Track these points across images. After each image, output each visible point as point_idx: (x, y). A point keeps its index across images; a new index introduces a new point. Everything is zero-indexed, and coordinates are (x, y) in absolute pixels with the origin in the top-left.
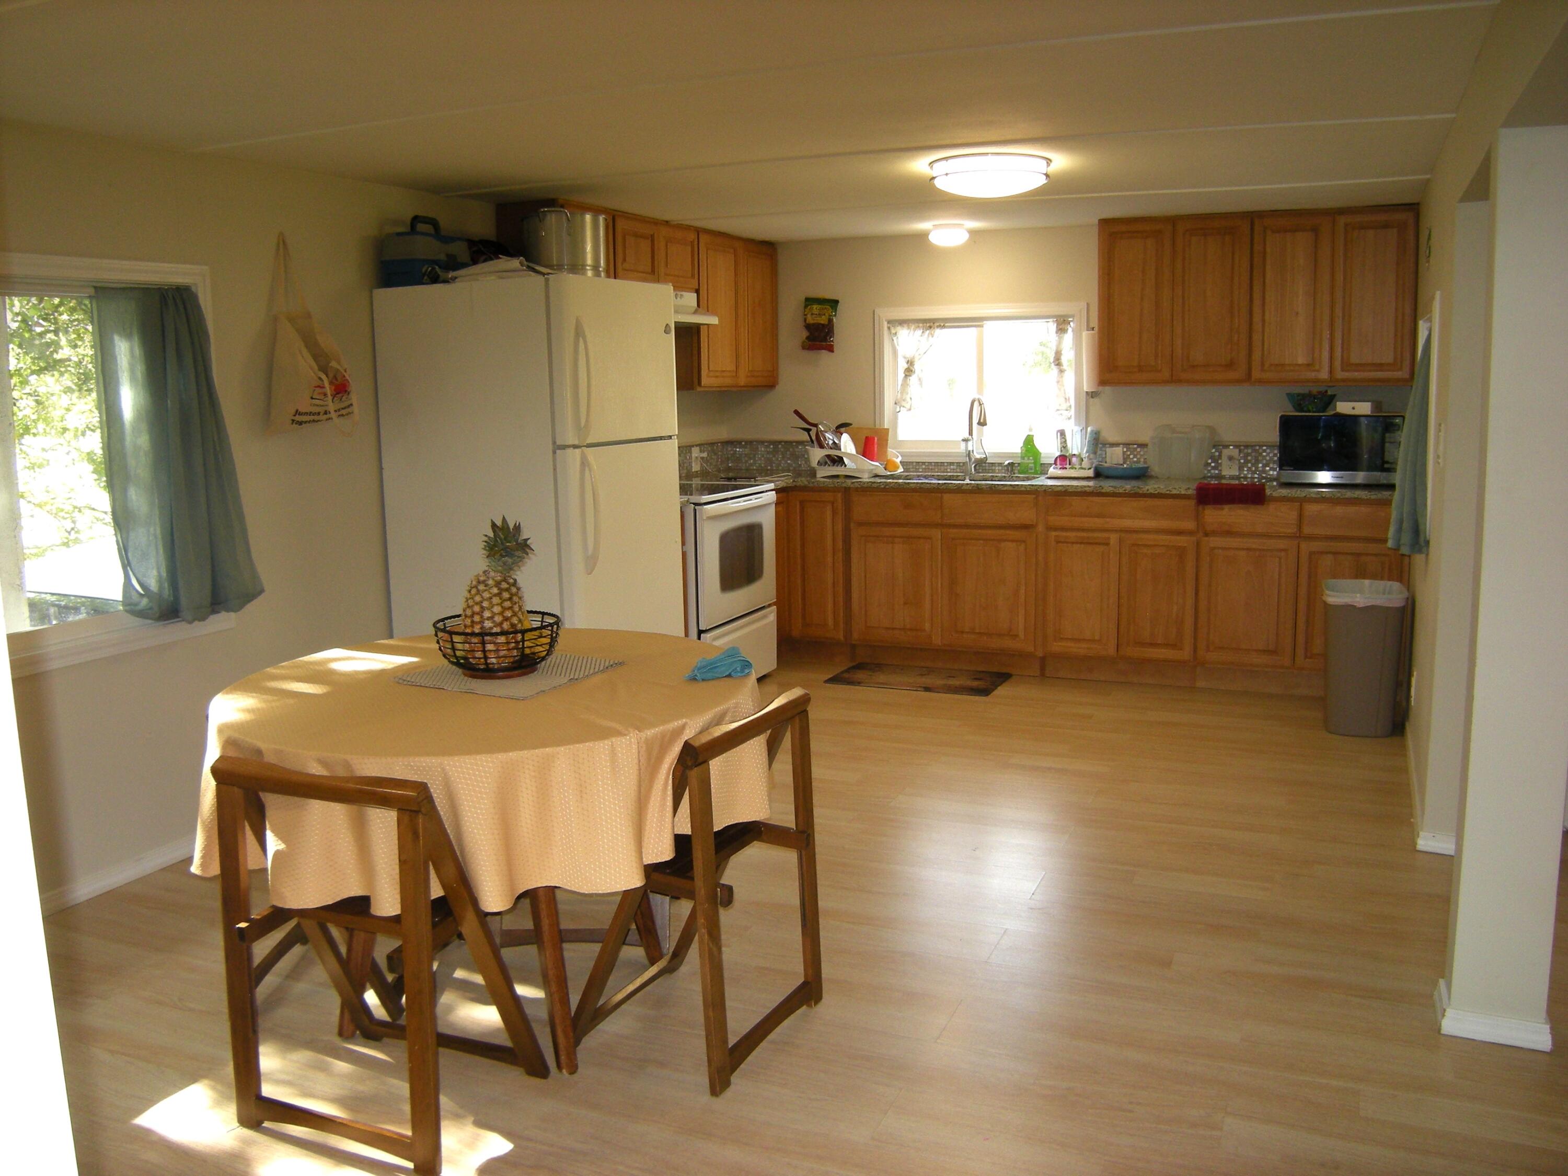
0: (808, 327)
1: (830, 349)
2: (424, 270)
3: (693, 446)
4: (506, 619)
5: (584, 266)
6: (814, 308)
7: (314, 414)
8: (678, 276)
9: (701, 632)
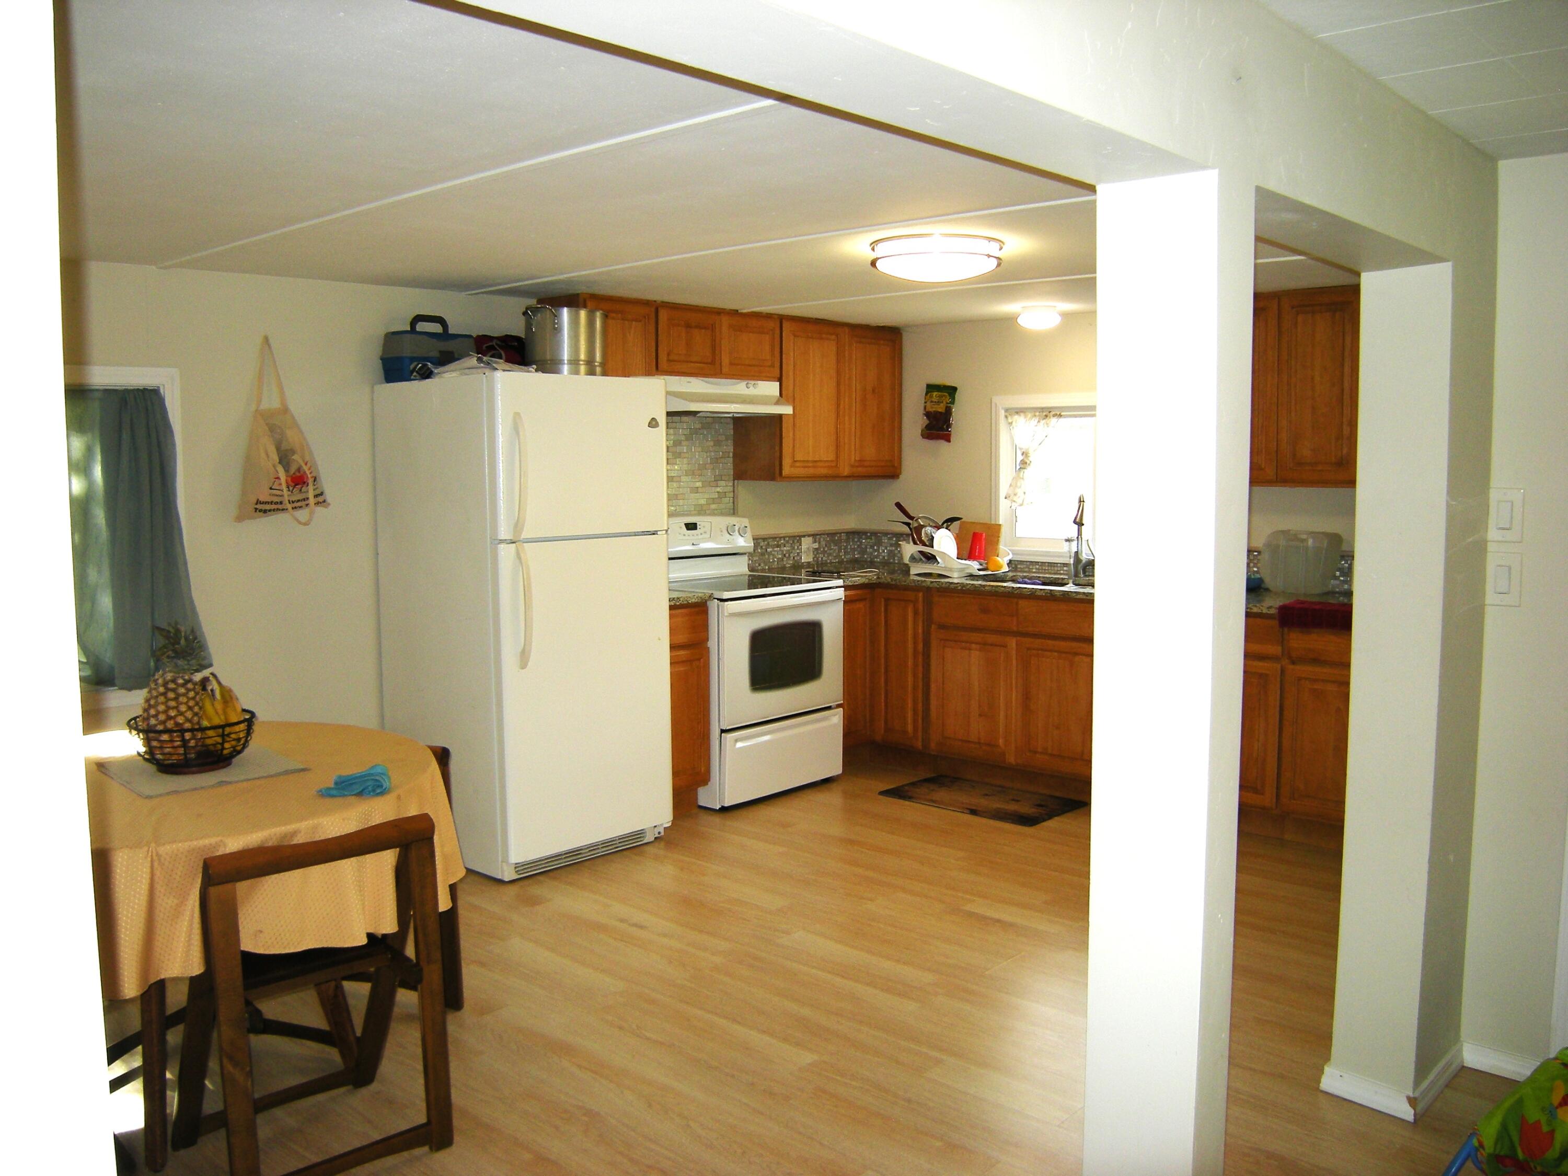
0: (928, 414)
1: (947, 439)
2: (412, 367)
3: (804, 536)
4: (170, 718)
5: (561, 362)
6: (934, 396)
7: (276, 503)
8: (750, 365)
9: (723, 731)
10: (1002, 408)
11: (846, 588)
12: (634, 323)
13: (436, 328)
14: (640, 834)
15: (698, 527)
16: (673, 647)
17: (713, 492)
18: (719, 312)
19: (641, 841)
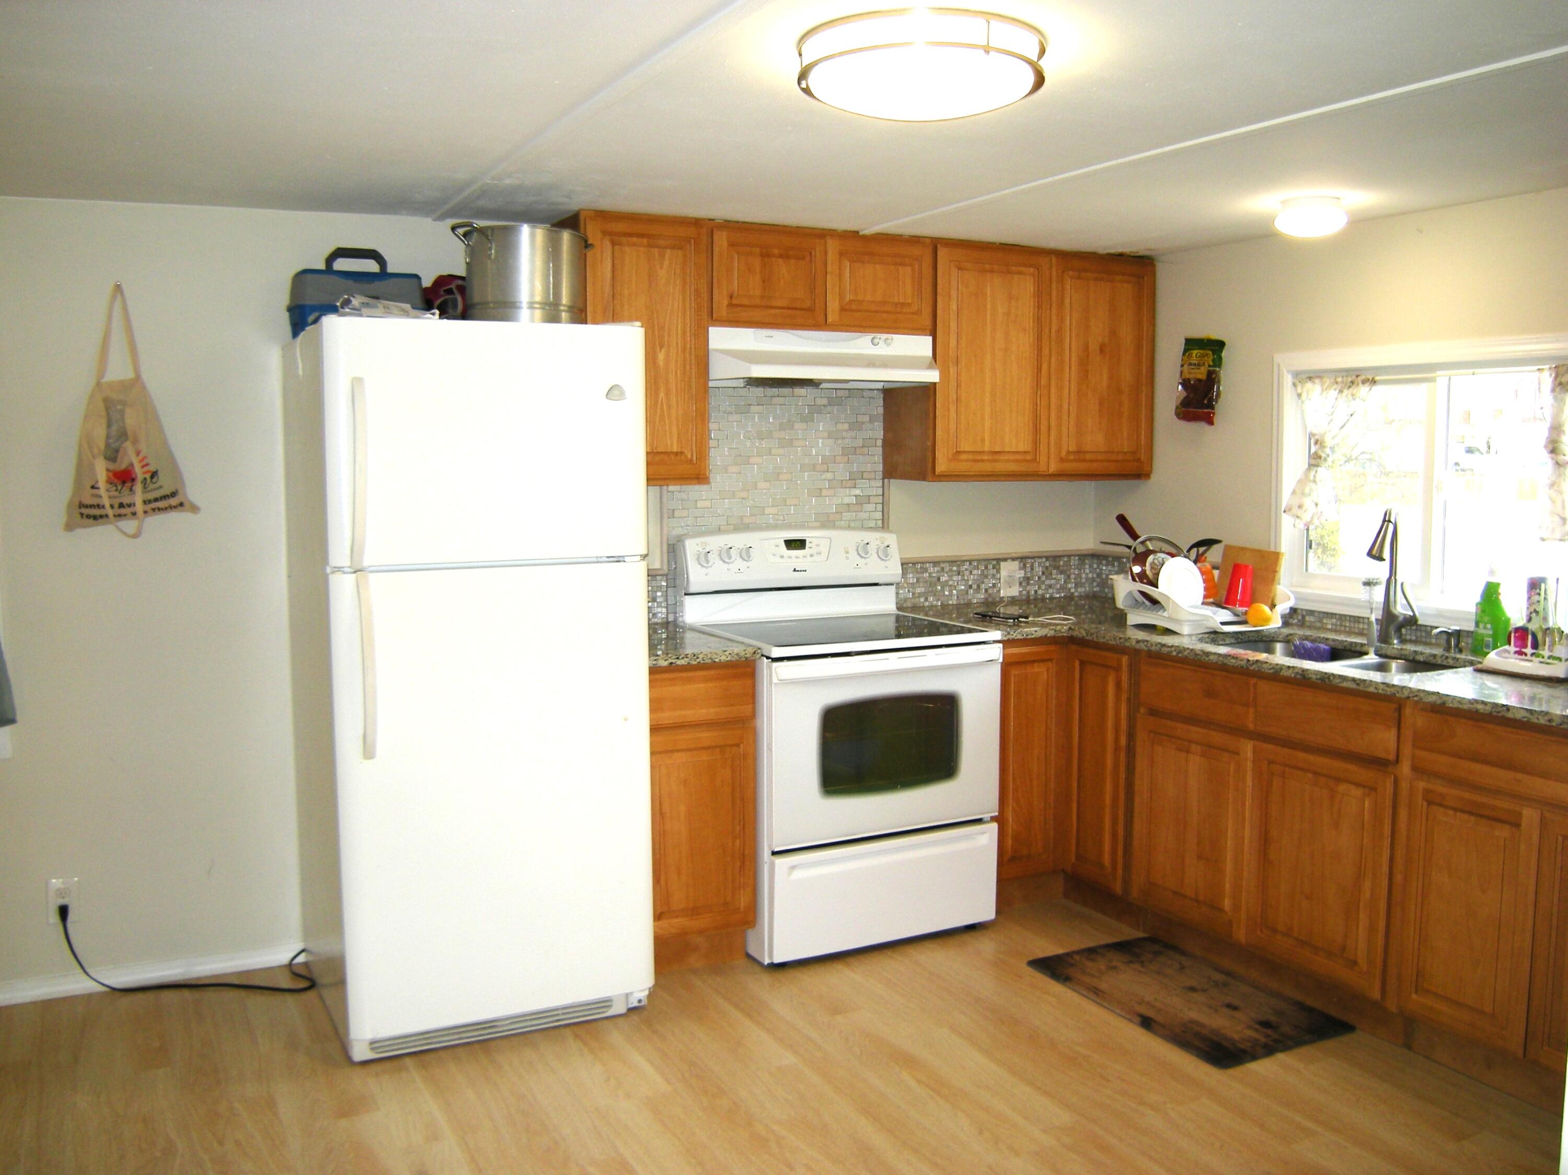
0: (1185, 383)
1: (1211, 422)
3: (1005, 560)
6: (1194, 355)
7: (106, 507)
8: (876, 312)
9: (774, 853)
10: (1288, 372)
11: (1006, 643)
12: (668, 251)
13: (371, 266)
14: (606, 1003)
15: (808, 545)
16: (655, 729)
17: (848, 496)
18: (822, 234)
19: (603, 1012)
